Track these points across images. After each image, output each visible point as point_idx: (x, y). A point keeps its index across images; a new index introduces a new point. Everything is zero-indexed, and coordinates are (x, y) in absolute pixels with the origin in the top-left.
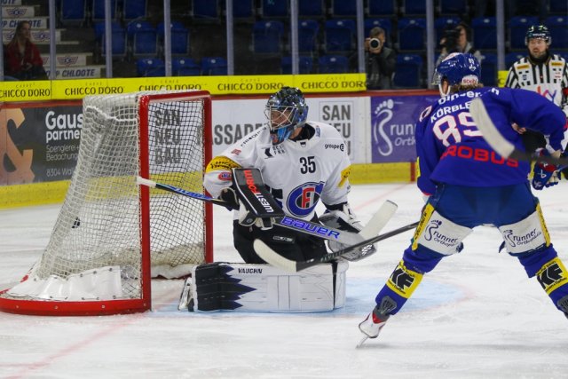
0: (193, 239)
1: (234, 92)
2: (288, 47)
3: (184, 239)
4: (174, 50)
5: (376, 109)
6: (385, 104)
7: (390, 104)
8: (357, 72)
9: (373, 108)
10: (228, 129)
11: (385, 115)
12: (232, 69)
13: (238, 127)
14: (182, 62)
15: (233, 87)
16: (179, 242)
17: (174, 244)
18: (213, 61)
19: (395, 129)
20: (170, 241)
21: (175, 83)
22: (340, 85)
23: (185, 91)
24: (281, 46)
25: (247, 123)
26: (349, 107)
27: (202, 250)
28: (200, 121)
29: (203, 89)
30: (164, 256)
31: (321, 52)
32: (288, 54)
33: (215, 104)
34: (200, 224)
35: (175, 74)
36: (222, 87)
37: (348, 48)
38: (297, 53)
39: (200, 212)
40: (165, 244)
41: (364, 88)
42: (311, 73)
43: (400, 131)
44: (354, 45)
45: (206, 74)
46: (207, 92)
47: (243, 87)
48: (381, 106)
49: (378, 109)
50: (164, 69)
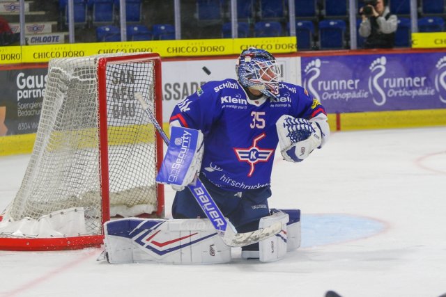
0: (146, 182)
1: (181, 54)
2: (228, 14)
3: (139, 182)
4: (129, 18)
5: (305, 68)
6: (313, 63)
7: (318, 63)
8: (289, 35)
9: (303, 67)
10: (177, 87)
11: (313, 73)
12: (180, 34)
13: (185, 85)
14: (136, 29)
15: (181, 50)
16: (135, 184)
17: (130, 186)
18: (163, 28)
19: (322, 85)
20: (127, 184)
21: (130, 47)
22: (274, 47)
23: (138, 53)
24: (222, 14)
25: (193, 81)
26: (282, 66)
27: (155, 192)
28: (151, 79)
29: (154, 51)
30: (121, 197)
31: (257, 19)
32: (228, 21)
33: (164, 65)
34: (152, 169)
35: (129, 39)
36: (170, 50)
37: (281, 14)
38: (236, 20)
39: (152, 159)
40: (122, 187)
41: (295, 50)
42: (249, 37)
43: (326, 87)
44: (285, 12)
45: (157, 39)
46: (157, 55)
47: (189, 50)
48: (310, 65)
49: (307, 67)
50: (119, 35)
